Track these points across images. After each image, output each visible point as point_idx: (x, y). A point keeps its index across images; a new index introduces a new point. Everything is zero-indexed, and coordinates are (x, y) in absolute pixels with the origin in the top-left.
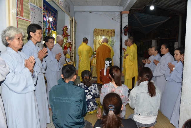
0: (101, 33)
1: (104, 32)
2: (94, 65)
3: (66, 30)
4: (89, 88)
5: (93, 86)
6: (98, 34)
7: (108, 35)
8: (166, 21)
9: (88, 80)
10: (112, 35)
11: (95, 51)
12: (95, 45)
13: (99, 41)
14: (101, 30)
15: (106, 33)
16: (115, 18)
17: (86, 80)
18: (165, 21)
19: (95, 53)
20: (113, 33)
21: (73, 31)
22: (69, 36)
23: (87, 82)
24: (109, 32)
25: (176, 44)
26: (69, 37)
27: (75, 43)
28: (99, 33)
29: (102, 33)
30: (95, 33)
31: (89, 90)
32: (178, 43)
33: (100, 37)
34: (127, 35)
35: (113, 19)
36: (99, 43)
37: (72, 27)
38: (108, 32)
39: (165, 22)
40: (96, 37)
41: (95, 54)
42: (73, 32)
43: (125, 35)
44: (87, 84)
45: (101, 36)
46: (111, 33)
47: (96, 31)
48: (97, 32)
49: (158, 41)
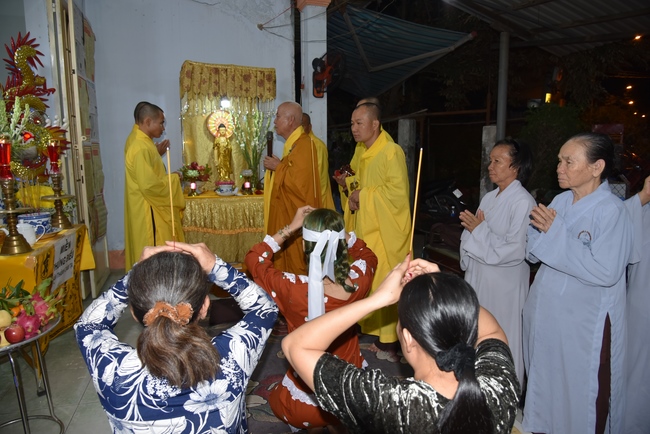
0: (217, 83)
1: (230, 80)
2: (193, 228)
3: (32, 59)
4: (188, 407)
5: (222, 376)
6: (200, 87)
7: (247, 90)
8: (456, 49)
9: (177, 333)
10: (267, 94)
11: (194, 167)
12: (192, 136)
13: (206, 122)
14: (217, 71)
15: (237, 84)
16: (272, 24)
17: (166, 337)
18: (452, 48)
19: (192, 173)
20: (267, 85)
21: (74, 67)
22: (53, 90)
23: (172, 350)
24: (253, 79)
25: (489, 133)
26: (53, 97)
27: (87, 132)
28: (204, 82)
29: (222, 81)
30: (187, 82)
31: (190, 416)
32: (497, 129)
33: (208, 105)
34: (325, 95)
35: (261, 27)
36: (207, 129)
37: (67, 50)
38: (247, 78)
39: (452, 53)
40: (192, 102)
41: (193, 180)
42: (75, 77)
43: (318, 94)
44: (172, 369)
45: (215, 94)
46: (261, 83)
47: (190, 75)
48: (197, 75)
49: (418, 124)
